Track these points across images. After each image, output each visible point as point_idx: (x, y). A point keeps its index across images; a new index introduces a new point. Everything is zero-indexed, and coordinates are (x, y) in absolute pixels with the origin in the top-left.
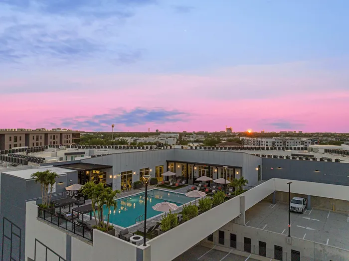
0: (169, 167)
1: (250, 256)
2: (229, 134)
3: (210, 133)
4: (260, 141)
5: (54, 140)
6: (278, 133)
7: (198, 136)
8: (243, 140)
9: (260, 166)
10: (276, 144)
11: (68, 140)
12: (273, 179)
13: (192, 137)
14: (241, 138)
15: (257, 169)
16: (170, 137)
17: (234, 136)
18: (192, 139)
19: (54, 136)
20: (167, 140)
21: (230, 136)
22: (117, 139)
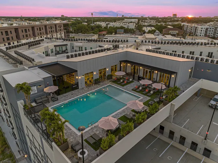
0: (122, 65)
1: (172, 143)
2: (173, 19)
3: (160, 18)
4: (196, 27)
5: (51, 30)
6: (213, 18)
7: (151, 21)
8: (183, 25)
9: (192, 68)
10: (209, 30)
11: (61, 28)
12: (201, 79)
13: (147, 22)
14: (182, 24)
15: (190, 70)
16: (131, 22)
17: (177, 21)
18: (146, 24)
19: (51, 27)
20: (128, 25)
21: (174, 21)
22: (96, 23)
